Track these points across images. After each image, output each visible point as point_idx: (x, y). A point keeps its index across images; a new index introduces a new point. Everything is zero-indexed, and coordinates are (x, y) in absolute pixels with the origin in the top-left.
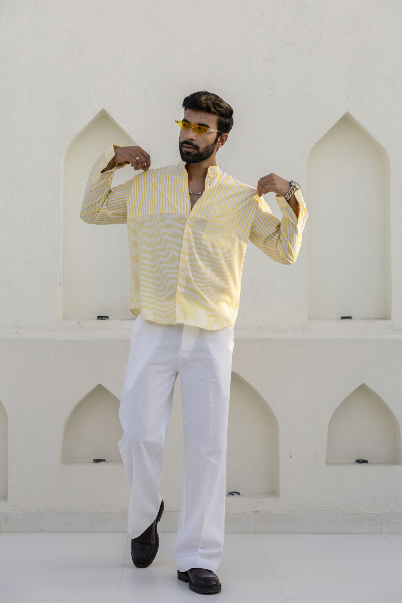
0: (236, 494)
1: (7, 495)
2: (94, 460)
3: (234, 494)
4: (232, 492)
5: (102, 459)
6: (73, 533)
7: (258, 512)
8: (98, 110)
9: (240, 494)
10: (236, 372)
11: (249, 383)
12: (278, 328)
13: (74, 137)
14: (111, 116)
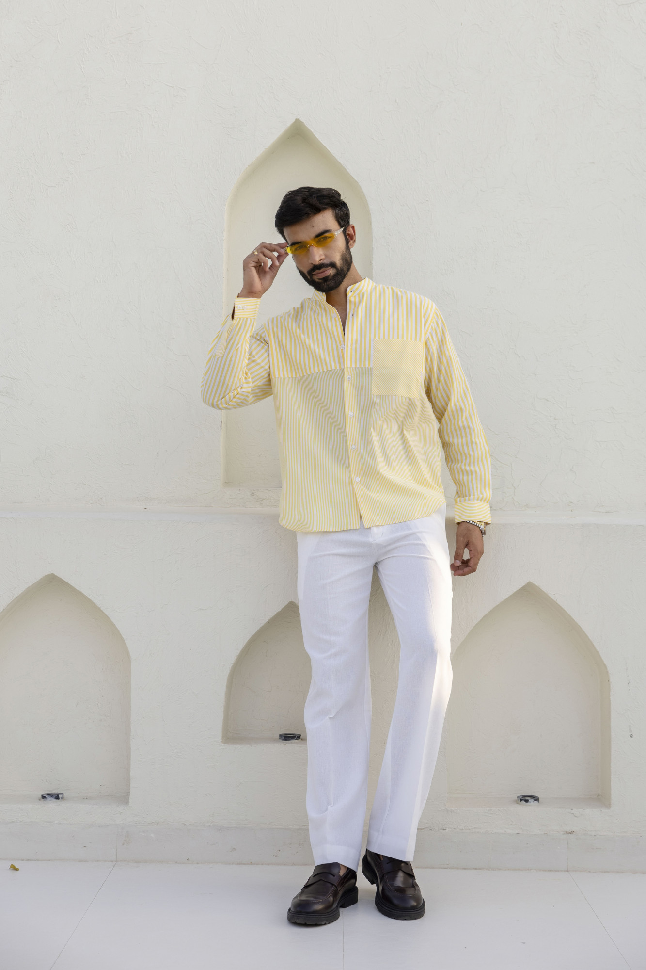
0: (532, 800)
1: (128, 794)
2: (281, 736)
3: (530, 801)
4: (524, 796)
5: (295, 735)
6: (244, 864)
7: (572, 832)
8: (290, 122)
9: (540, 800)
10: (534, 583)
11: (558, 603)
12: (603, 506)
13: (247, 168)
14: (311, 131)
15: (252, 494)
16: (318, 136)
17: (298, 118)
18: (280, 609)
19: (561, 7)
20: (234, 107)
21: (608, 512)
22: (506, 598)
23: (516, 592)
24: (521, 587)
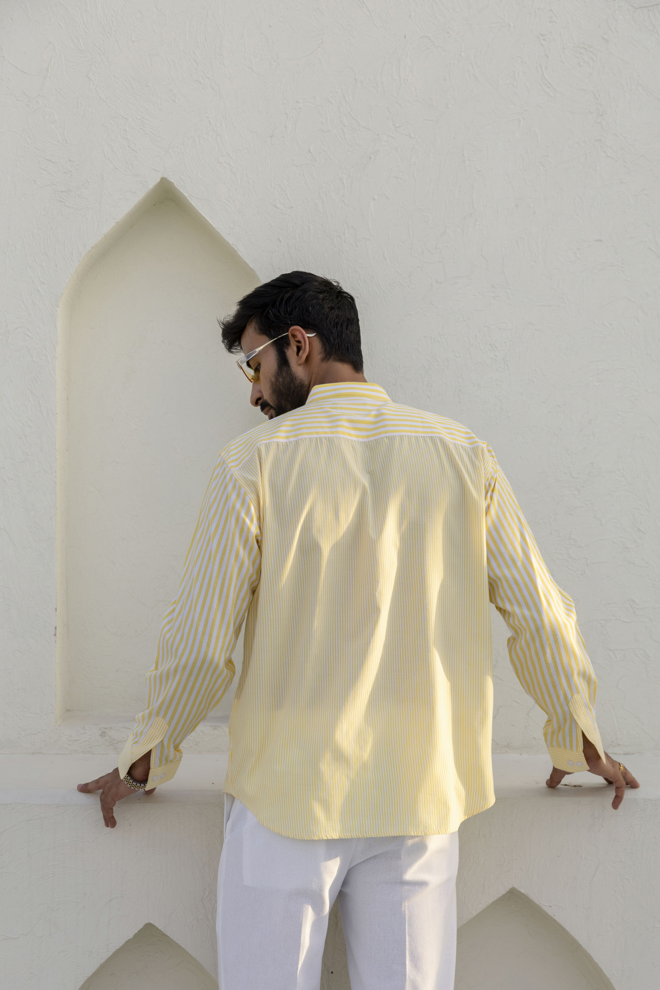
8: (153, 182)
10: (519, 889)
11: (556, 919)
12: (620, 745)
13: (89, 251)
14: (185, 196)
15: (103, 734)
16: (194, 203)
17: (165, 176)
18: (131, 936)
19: (551, 10)
20: (70, 160)
21: (627, 754)
22: (477, 913)
23: (492, 904)
24: (500, 896)
